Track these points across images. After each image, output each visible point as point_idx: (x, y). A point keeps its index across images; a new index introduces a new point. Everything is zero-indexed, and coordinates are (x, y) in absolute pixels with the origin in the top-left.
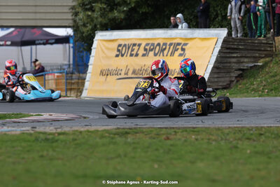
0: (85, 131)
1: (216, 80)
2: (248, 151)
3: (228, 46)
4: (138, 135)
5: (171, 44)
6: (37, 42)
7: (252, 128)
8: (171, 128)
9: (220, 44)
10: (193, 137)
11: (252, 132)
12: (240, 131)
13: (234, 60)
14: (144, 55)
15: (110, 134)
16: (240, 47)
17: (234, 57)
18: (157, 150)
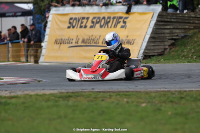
0: (35, 95)
1: (152, 48)
2: (170, 113)
3: (163, 20)
4: (78, 98)
5: (114, 18)
6: (7, 15)
7: (176, 91)
8: (108, 92)
9: (155, 18)
10: (125, 100)
11: (174, 96)
12: (165, 95)
13: (167, 31)
14: (91, 27)
15: (55, 97)
16: (173, 20)
17: (167, 29)
18: (92, 112)
